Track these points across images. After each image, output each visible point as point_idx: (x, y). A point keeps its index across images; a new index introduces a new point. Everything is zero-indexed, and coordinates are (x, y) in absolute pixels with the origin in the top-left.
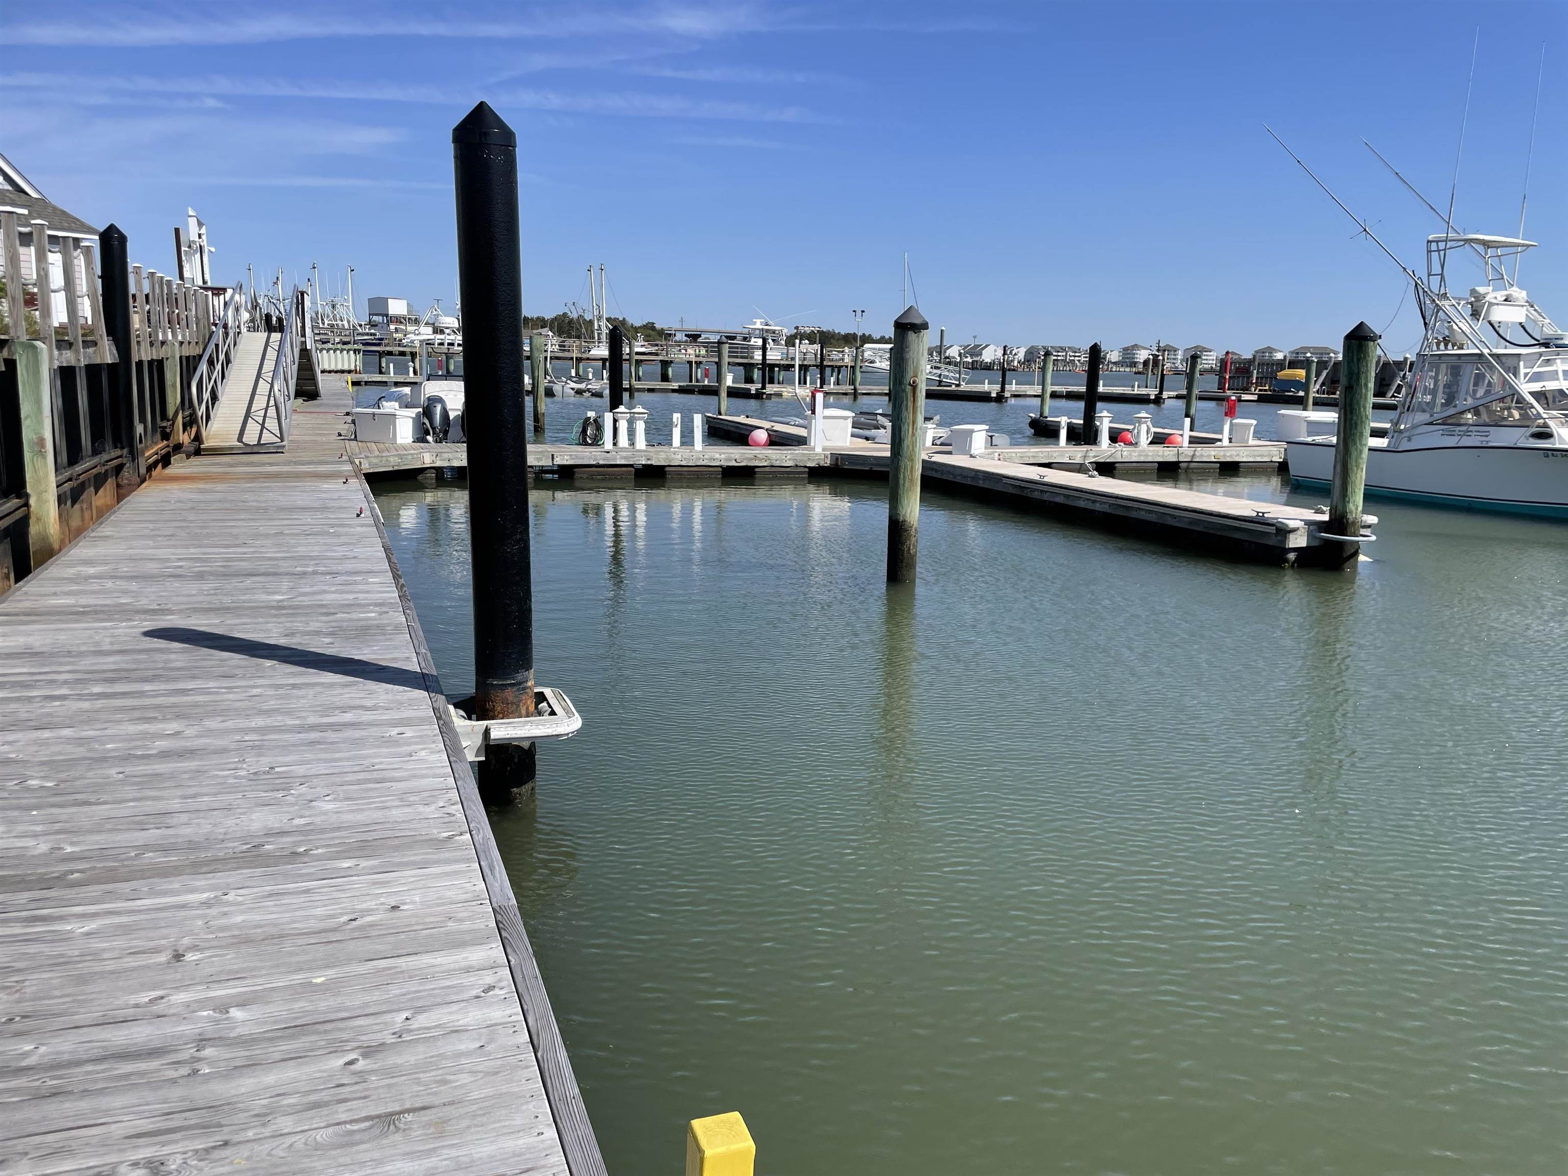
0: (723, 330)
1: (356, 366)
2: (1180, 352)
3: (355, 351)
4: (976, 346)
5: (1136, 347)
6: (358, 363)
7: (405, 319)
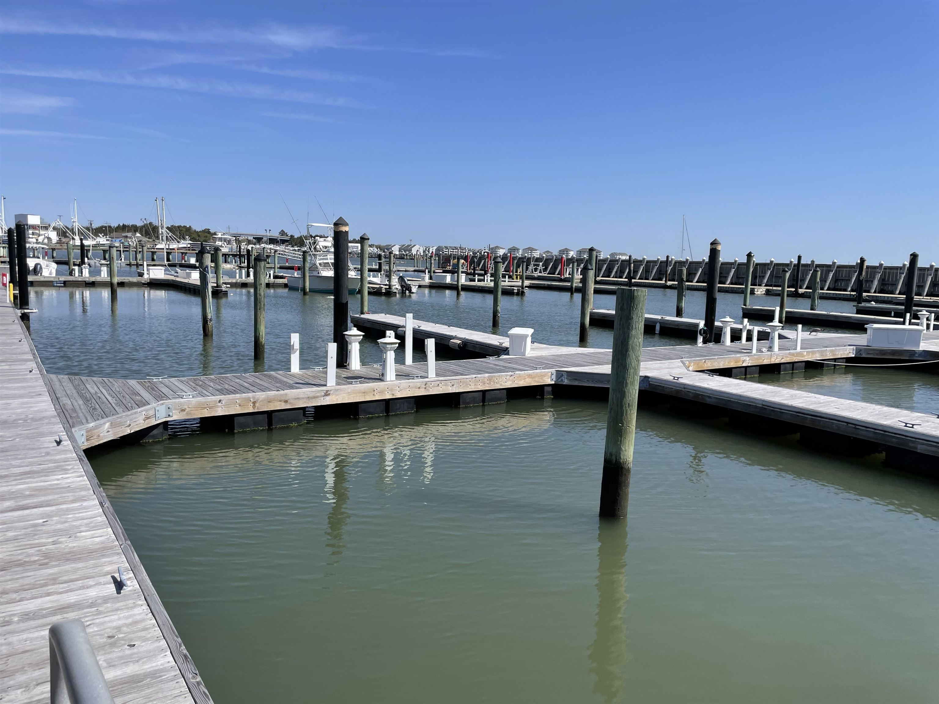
0: (254, 233)
1: (4, 254)
2: (520, 251)
3: (3, 247)
4: (409, 246)
5: (497, 247)
6: (5, 253)
7: (39, 227)
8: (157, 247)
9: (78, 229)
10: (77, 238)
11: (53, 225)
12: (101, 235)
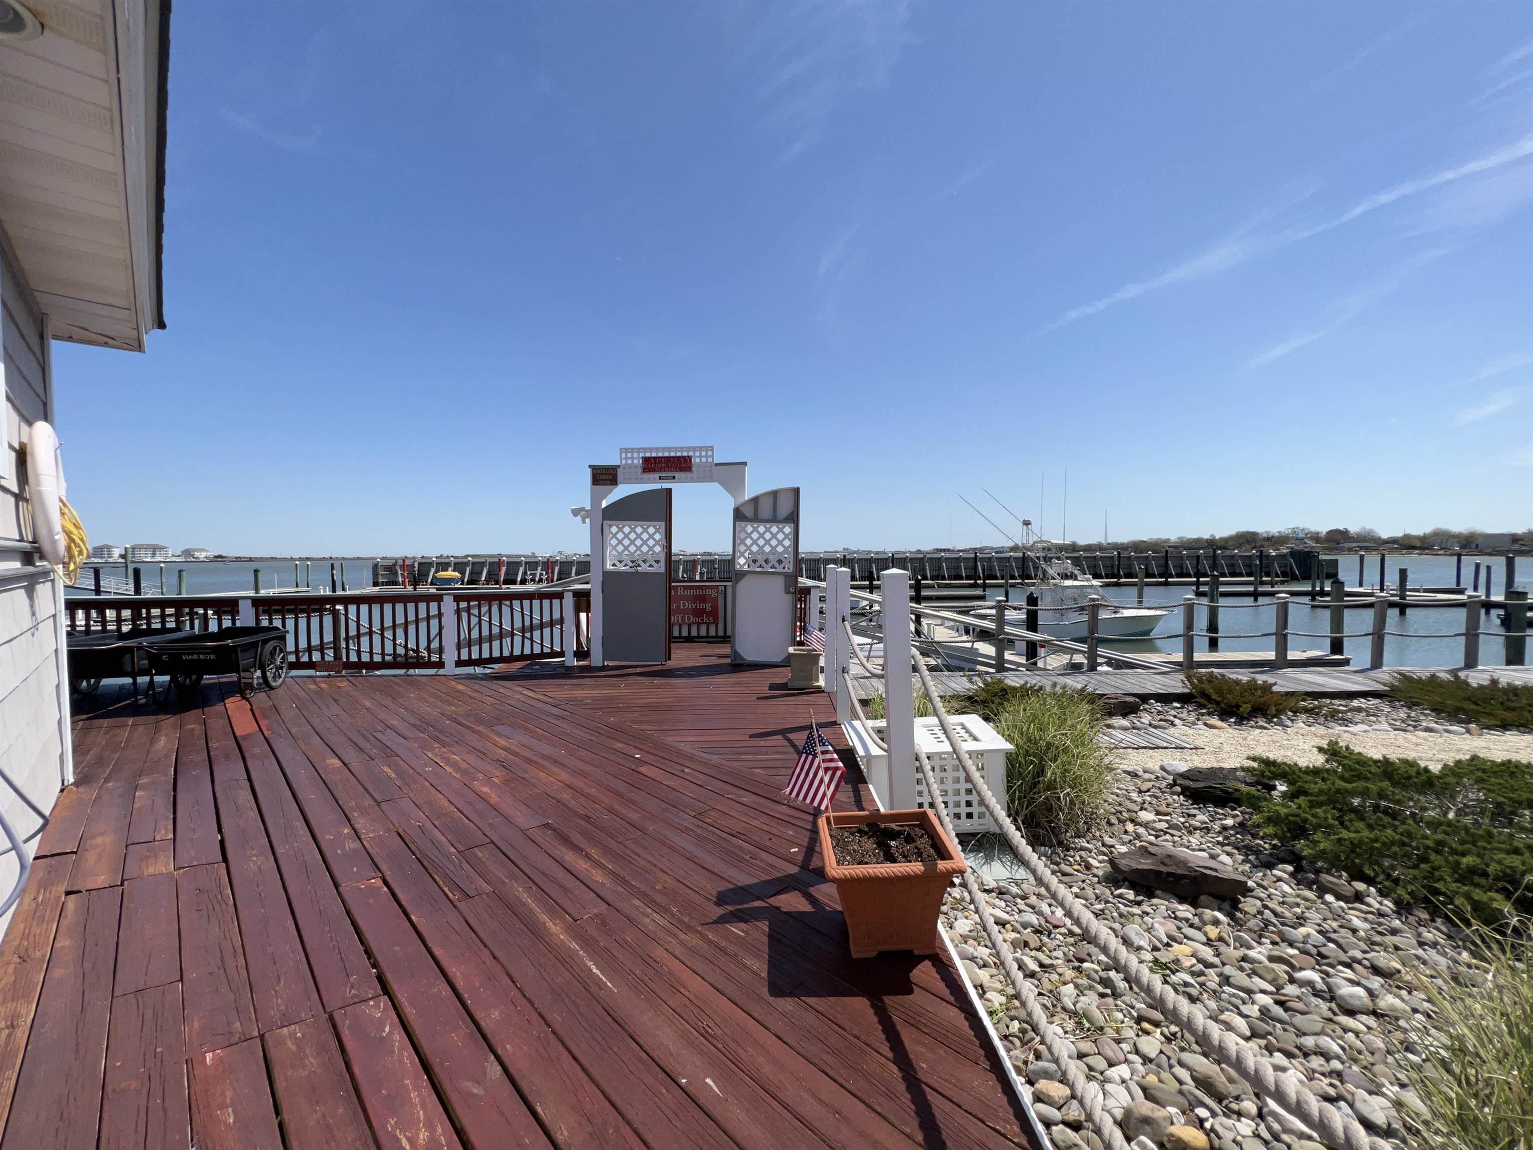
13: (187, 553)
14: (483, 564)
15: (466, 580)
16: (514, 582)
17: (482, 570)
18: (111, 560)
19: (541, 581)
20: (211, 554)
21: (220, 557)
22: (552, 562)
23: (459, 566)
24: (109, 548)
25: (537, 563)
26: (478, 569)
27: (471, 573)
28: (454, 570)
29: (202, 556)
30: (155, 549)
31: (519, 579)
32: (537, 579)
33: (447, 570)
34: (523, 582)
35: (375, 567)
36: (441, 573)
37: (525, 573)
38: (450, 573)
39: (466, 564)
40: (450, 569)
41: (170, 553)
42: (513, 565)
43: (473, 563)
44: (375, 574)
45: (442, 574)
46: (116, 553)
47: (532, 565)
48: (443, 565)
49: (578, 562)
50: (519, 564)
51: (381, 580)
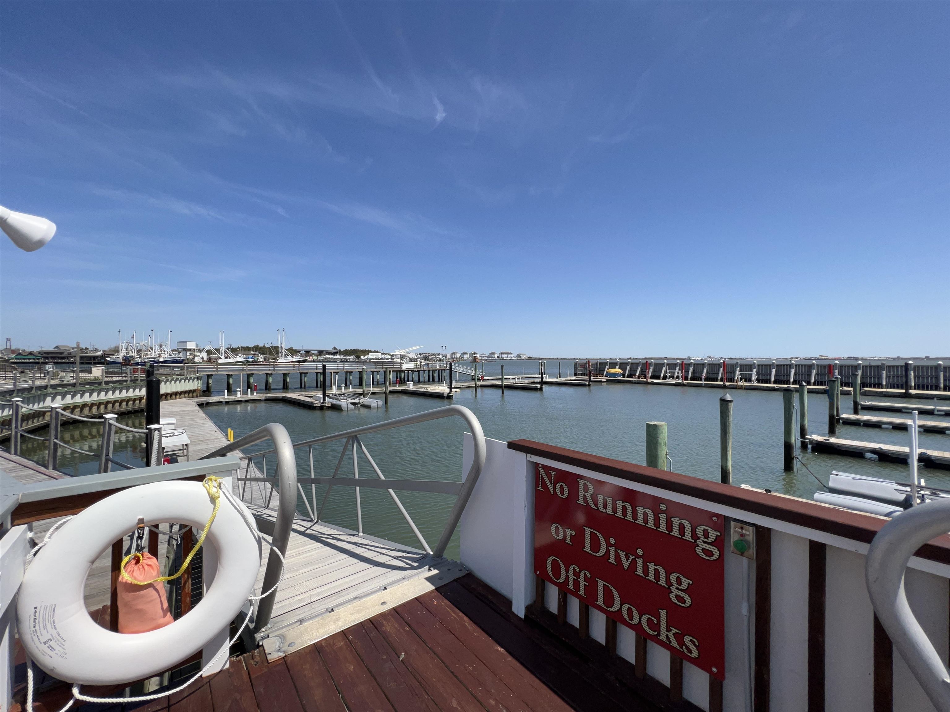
7: (194, 349)
8: (278, 361)
9: (225, 352)
10: (223, 357)
11: (207, 348)
12: (240, 355)
13: (519, 356)
14: (638, 364)
15: (626, 374)
16: (658, 378)
17: (637, 368)
18: (494, 359)
19: (677, 377)
20: (526, 356)
21: (530, 357)
22: (686, 364)
23: (623, 366)
24: (494, 353)
25: (675, 365)
26: (634, 367)
27: (631, 370)
28: (619, 368)
29: (523, 357)
30: (508, 354)
31: (662, 375)
32: (675, 376)
33: (615, 368)
34: (664, 378)
35: (576, 364)
36: (610, 370)
37: (666, 372)
38: (617, 370)
39: (627, 364)
40: (617, 367)
41: (513, 356)
42: (658, 366)
43: (632, 364)
44: (576, 369)
45: (613, 370)
46: (496, 355)
47: (672, 366)
48: (613, 365)
49: (709, 365)
50: (662, 365)
51: (578, 373)
